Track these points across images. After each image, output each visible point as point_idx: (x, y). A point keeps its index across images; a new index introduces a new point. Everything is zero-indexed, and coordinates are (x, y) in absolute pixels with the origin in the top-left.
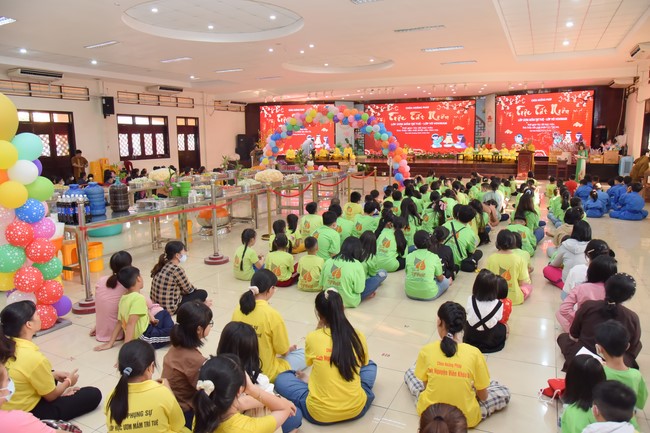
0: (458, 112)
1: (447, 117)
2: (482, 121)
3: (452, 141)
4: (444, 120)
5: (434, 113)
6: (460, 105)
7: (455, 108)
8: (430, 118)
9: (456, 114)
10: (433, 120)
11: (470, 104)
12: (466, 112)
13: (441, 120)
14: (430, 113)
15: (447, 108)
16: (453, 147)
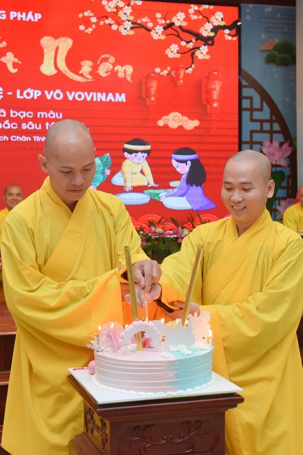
0: (173, 51)
1: (125, 71)
2: (266, 97)
3: (148, 179)
4: (112, 83)
5: (66, 44)
6: (179, 19)
7: (158, 33)
8: (47, 69)
9: (165, 62)
10: (58, 80)
11: (218, 18)
12: (203, 53)
13: (97, 84)
14: (47, 42)
15: (126, 29)
16: (155, 205)
